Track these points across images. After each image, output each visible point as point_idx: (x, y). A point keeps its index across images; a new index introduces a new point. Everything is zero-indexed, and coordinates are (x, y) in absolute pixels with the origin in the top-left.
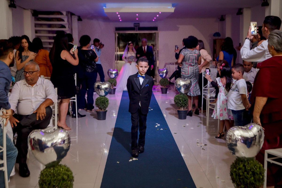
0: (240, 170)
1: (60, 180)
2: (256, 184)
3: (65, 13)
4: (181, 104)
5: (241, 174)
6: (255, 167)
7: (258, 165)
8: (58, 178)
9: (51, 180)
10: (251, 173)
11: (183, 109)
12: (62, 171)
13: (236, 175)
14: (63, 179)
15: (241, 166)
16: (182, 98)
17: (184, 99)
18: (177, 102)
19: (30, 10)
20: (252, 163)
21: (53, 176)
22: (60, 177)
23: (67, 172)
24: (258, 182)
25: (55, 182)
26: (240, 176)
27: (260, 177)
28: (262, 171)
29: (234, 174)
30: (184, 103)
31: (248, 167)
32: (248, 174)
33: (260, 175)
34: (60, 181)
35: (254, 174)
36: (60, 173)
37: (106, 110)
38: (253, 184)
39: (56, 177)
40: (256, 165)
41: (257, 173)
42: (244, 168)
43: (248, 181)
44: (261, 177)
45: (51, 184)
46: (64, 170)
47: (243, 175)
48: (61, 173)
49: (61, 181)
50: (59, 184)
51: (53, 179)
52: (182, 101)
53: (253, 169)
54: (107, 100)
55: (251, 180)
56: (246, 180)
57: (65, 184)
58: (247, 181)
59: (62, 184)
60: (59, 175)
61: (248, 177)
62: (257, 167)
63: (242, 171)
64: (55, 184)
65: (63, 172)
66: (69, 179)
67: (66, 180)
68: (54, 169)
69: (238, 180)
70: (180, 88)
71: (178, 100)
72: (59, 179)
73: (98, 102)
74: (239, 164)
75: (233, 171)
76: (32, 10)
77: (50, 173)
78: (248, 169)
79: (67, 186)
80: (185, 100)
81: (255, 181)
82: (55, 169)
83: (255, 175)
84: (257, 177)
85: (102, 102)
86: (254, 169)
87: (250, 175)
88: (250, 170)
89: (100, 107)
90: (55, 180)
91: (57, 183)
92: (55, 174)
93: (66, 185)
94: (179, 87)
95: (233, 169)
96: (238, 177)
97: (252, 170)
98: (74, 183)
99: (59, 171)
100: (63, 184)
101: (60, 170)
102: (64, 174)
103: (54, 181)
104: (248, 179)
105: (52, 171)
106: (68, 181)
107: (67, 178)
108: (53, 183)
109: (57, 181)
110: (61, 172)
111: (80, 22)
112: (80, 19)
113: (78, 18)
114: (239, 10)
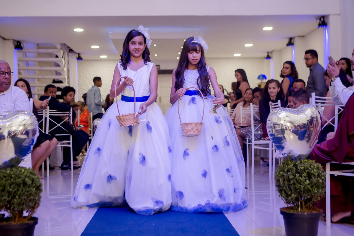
0: (289, 172)
1: (20, 183)
2: (313, 190)
3: (58, 46)
5: (291, 177)
6: (310, 167)
7: (315, 165)
8: (17, 180)
9: (6, 184)
10: (305, 174)
12: (24, 172)
13: (284, 180)
14: (25, 183)
15: (291, 166)
19: (12, 41)
20: (305, 161)
21: (9, 178)
22: (19, 181)
23: (31, 175)
24: (316, 189)
25: (12, 186)
26: (289, 180)
27: (318, 181)
28: (321, 172)
29: (281, 179)
31: (300, 166)
32: (302, 177)
33: (319, 178)
34: (19, 185)
35: (309, 176)
36: (20, 174)
38: (309, 191)
39: (14, 180)
40: (312, 165)
41: (314, 175)
42: (294, 168)
43: (302, 187)
44: (321, 180)
45: (6, 190)
46: (27, 172)
47: (293, 178)
48: (22, 175)
49: (22, 186)
50: (18, 190)
51: (8, 182)
53: (308, 169)
55: (305, 185)
56: (297, 186)
57: (28, 191)
58: (300, 187)
59: (22, 191)
60: (19, 178)
61: (301, 180)
62: (314, 166)
63: (292, 172)
64: (11, 190)
65: (25, 174)
66: (34, 185)
67: (29, 185)
68: (11, 170)
69: (288, 187)
72: (18, 183)
74: (287, 164)
75: (280, 175)
76: (15, 40)
77: (5, 175)
78: (301, 169)
79: (30, 194)
81: (312, 187)
82: (13, 170)
83: (311, 178)
84: (314, 180)
86: (310, 169)
87: (303, 177)
88: (304, 170)
90: (13, 183)
91: (14, 188)
92: (13, 176)
93: (28, 193)
95: (280, 174)
96: (286, 182)
97: (306, 171)
98: (42, 194)
99: (19, 172)
100: (24, 191)
101: (21, 171)
102: (26, 176)
103: (10, 185)
104: (301, 184)
105: (8, 172)
106: (32, 188)
107: (31, 183)
108: (9, 188)
109: (14, 185)
110: (22, 173)
111: (80, 61)
112: (79, 58)
113: (77, 56)
114: (289, 40)
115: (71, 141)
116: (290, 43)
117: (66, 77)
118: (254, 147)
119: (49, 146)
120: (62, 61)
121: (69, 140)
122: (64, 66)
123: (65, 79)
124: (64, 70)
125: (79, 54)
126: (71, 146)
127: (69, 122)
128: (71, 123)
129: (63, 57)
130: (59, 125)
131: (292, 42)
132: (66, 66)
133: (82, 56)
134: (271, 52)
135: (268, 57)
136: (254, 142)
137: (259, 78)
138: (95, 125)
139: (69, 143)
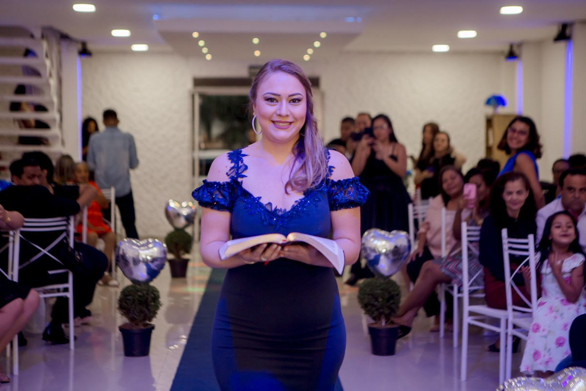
3: (38, 34)
4: (378, 309)
11: (386, 323)
16: (382, 289)
17: (389, 293)
18: (366, 301)
30: (388, 304)
37: (150, 327)
52: (380, 300)
54: (154, 295)
70: (376, 260)
71: (369, 295)
73: (129, 300)
80: (391, 297)
85: (139, 301)
89: (134, 317)
94: (372, 256)
111: (85, 58)
112: (85, 52)
113: (80, 47)
114: (561, 28)
115: (70, 285)
116: (563, 35)
117: (55, 99)
118: (467, 320)
119: (21, 311)
120: (45, 66)
121: (66, 281)
122: (51, 75)
123: (52, 103)
124: (48, 85)
125: (84, 44)
126: (70, 295)
127: (68, 244)
128: (72, 245)
129: (47, 56)
130: (45, 251)
131: (568, 32)
132: (54, 73)
133: (90, 47)
134: (520, 45)
135: (512, 55)
136: (467, 308)
137: (488, 102)
138: (121, 252)
139: (66, 290)
